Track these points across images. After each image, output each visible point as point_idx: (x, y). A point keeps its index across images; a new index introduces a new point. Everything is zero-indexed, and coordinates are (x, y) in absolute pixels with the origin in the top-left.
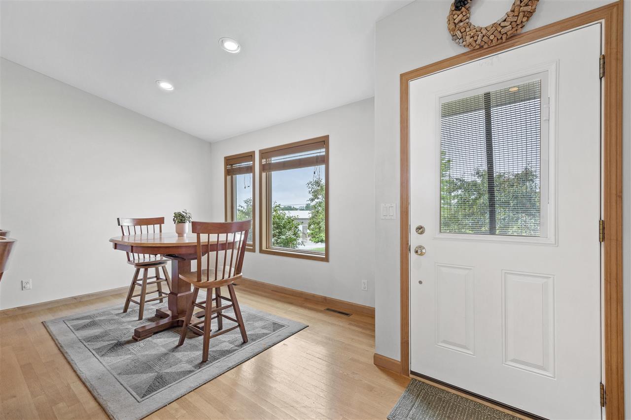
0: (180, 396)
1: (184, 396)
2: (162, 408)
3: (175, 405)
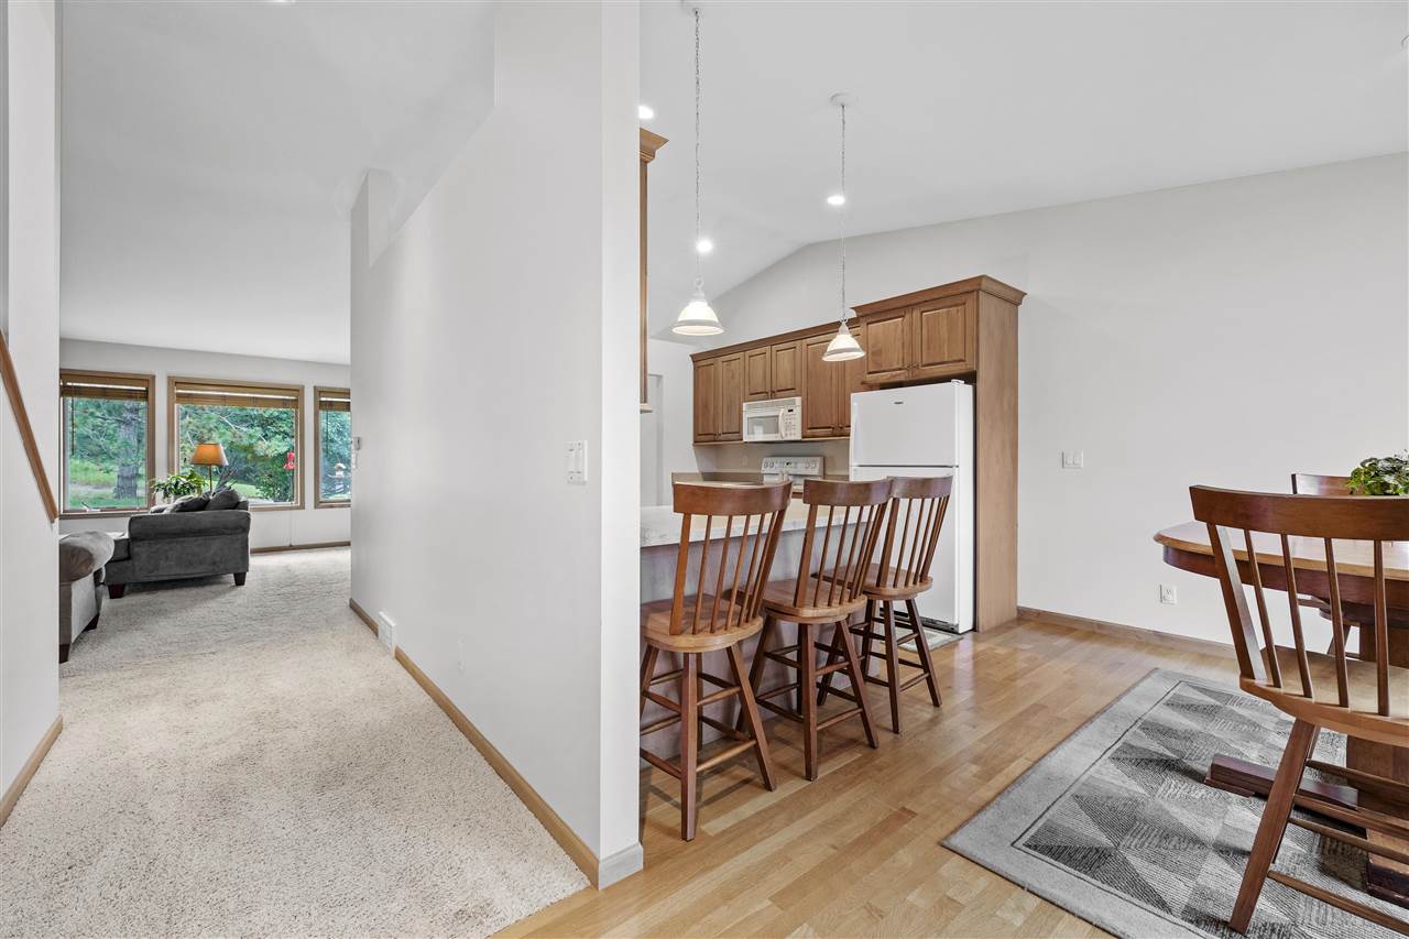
0: (1061, 904)
1: (1067, 911)
2: (1014, 883)
3: (1033, 902)
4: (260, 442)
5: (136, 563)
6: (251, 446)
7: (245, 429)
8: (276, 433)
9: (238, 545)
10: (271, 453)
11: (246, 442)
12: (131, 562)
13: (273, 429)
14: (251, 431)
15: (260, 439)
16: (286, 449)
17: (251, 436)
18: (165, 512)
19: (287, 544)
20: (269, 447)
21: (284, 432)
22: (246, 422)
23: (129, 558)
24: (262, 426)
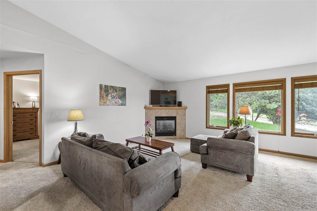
4: (268, 105)
5: (209, 157)
6: (265, 105)
7: (263, 101)
8: (273, 101)
9: (248, 160)
10: (272, 108)
11: (263, 105)
12: (208, 155)
13: (272, 100)
14: (265, 101)
15: (268, 103)
16: (276, 107)
17: (265, 103)
18: (228, 132)
19: (277, 150)
20: (271, 106)
21: (276, 101)
22: (264, 98)
23: (207, 154)
24: (269, 99)
